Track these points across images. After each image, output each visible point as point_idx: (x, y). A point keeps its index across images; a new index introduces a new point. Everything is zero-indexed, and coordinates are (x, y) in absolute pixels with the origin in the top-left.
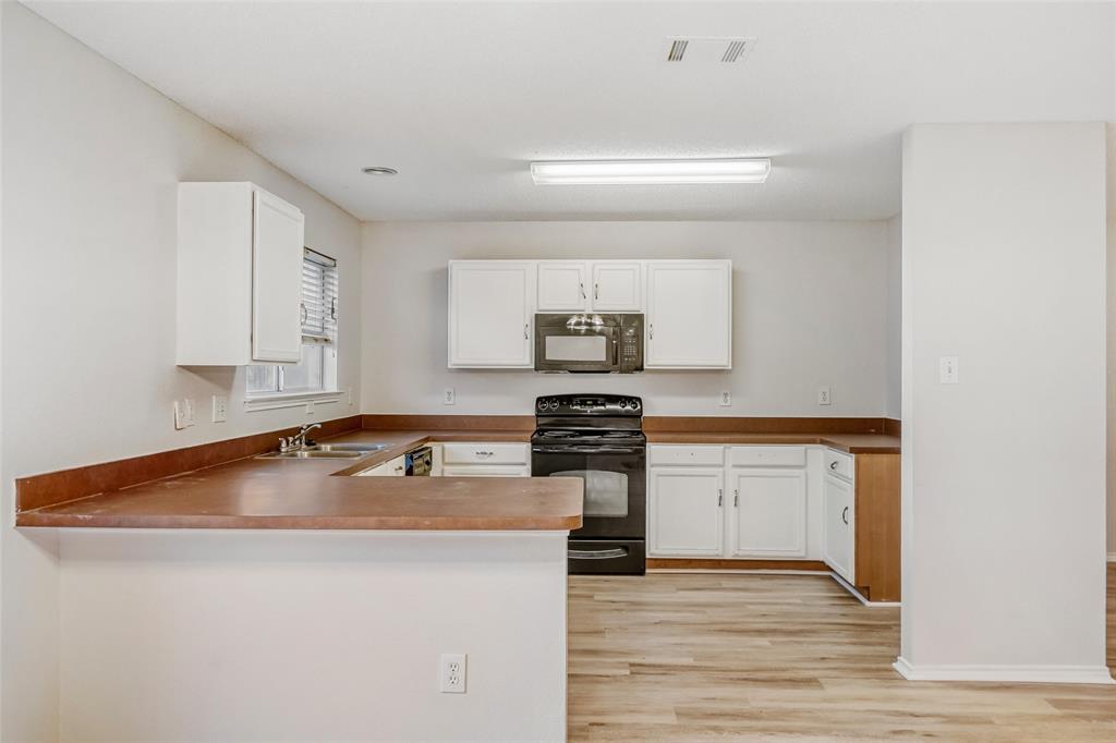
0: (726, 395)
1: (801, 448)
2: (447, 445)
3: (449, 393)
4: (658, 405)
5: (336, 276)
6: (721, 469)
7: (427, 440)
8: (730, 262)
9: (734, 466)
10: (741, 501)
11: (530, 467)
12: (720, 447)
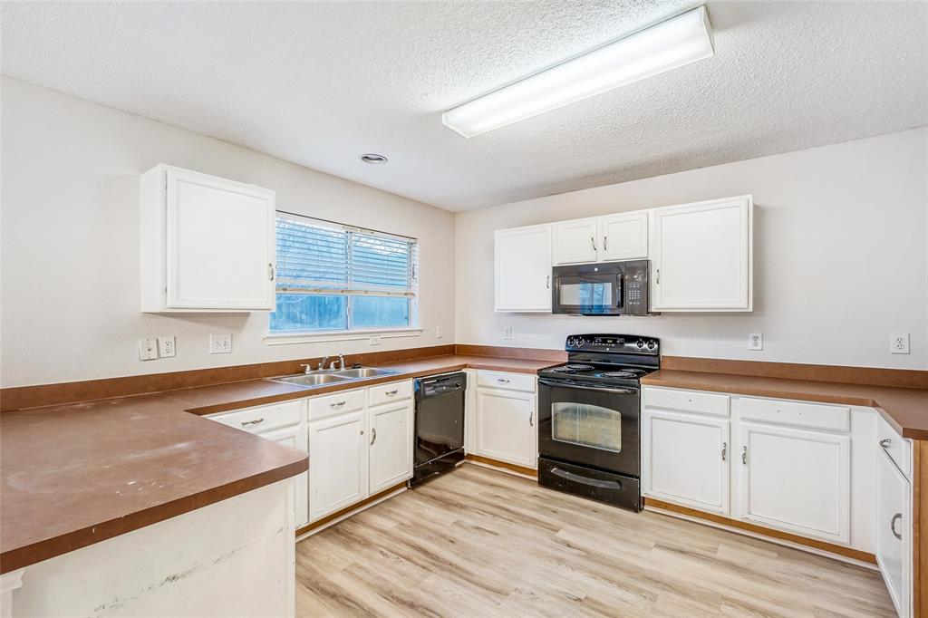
0: (756, 338)
1: (845, 409)
2: (480, 372)
3: (507, 331)
4: (676, 346)
5: (417, 249)
6: (727, 421)
7: (465, 366)
8: (750, 197)
9: (743, 419)
10: (753, 458)
11: (537, 394)
12: (724, 397)
